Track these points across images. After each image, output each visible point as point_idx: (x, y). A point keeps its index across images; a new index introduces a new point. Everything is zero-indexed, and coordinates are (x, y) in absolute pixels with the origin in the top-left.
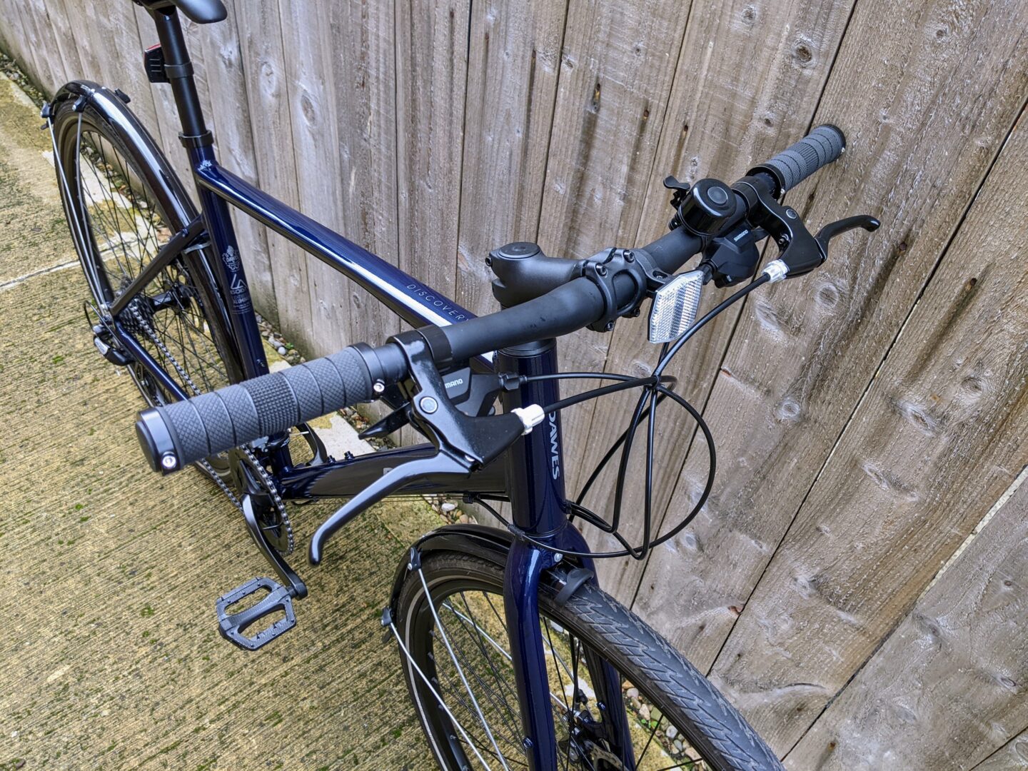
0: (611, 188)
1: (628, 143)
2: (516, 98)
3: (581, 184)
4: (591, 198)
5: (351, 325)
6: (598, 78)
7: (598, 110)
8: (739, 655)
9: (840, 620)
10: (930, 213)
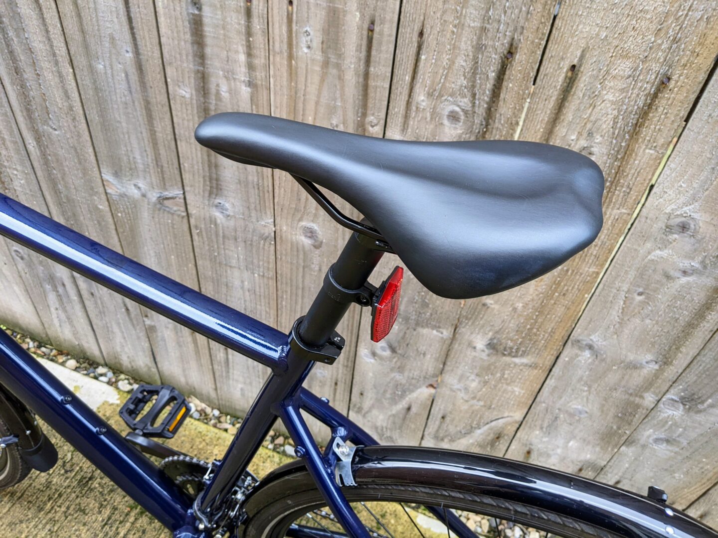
0: (235, 79)
1: (239, 32)
2: (115, 20)
3: (204, 83)
4: (218, 93)
5: (21, 277)
7: (200, 9)
8: (443, 418)
9: (515, 365)
10: (527, 19)
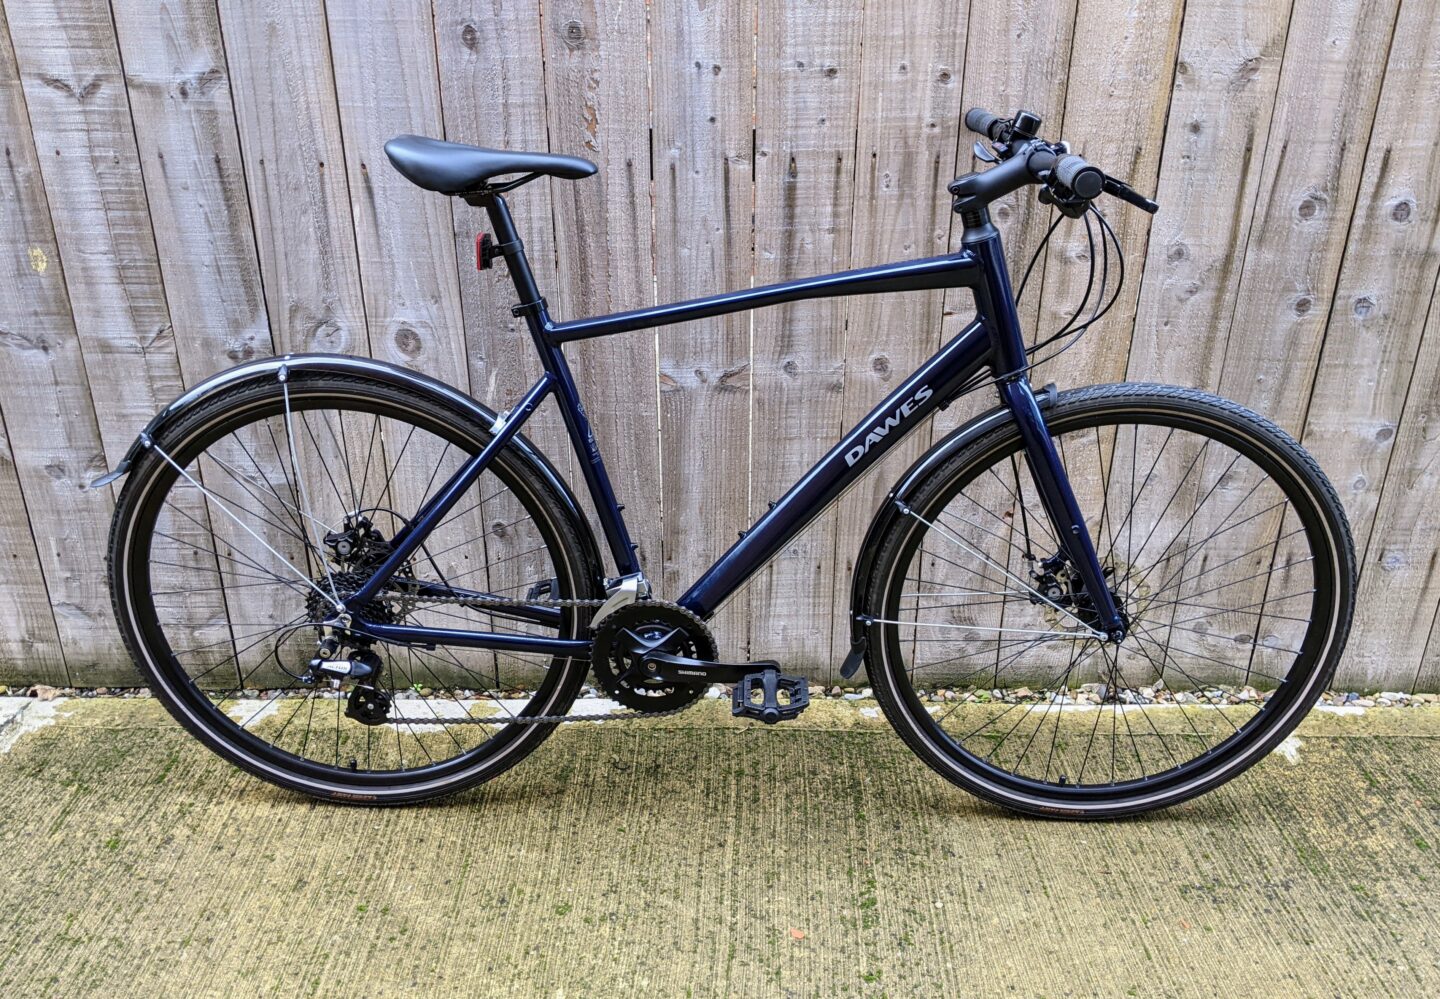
0: (819, 229)
1: (828, 188)
2: (712, 203)
3: (790, 240)
4: (802, 245)
6: (791, 154)
7: (795, 177)
